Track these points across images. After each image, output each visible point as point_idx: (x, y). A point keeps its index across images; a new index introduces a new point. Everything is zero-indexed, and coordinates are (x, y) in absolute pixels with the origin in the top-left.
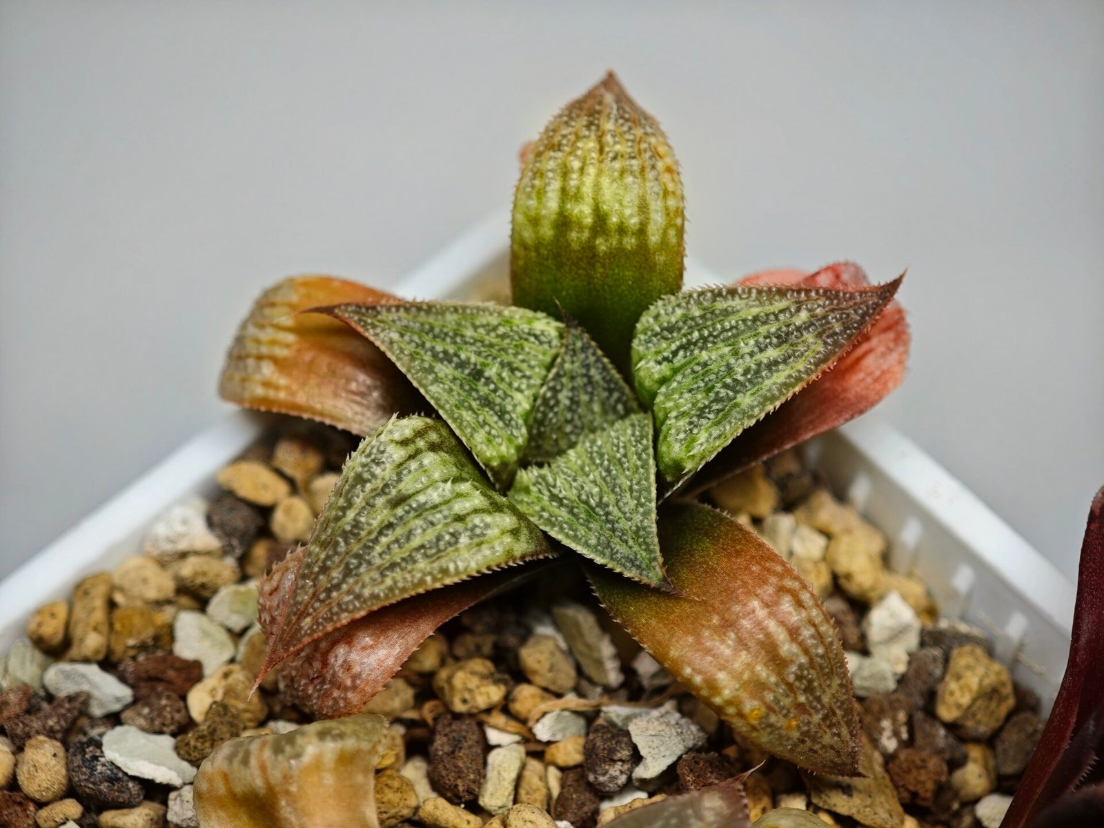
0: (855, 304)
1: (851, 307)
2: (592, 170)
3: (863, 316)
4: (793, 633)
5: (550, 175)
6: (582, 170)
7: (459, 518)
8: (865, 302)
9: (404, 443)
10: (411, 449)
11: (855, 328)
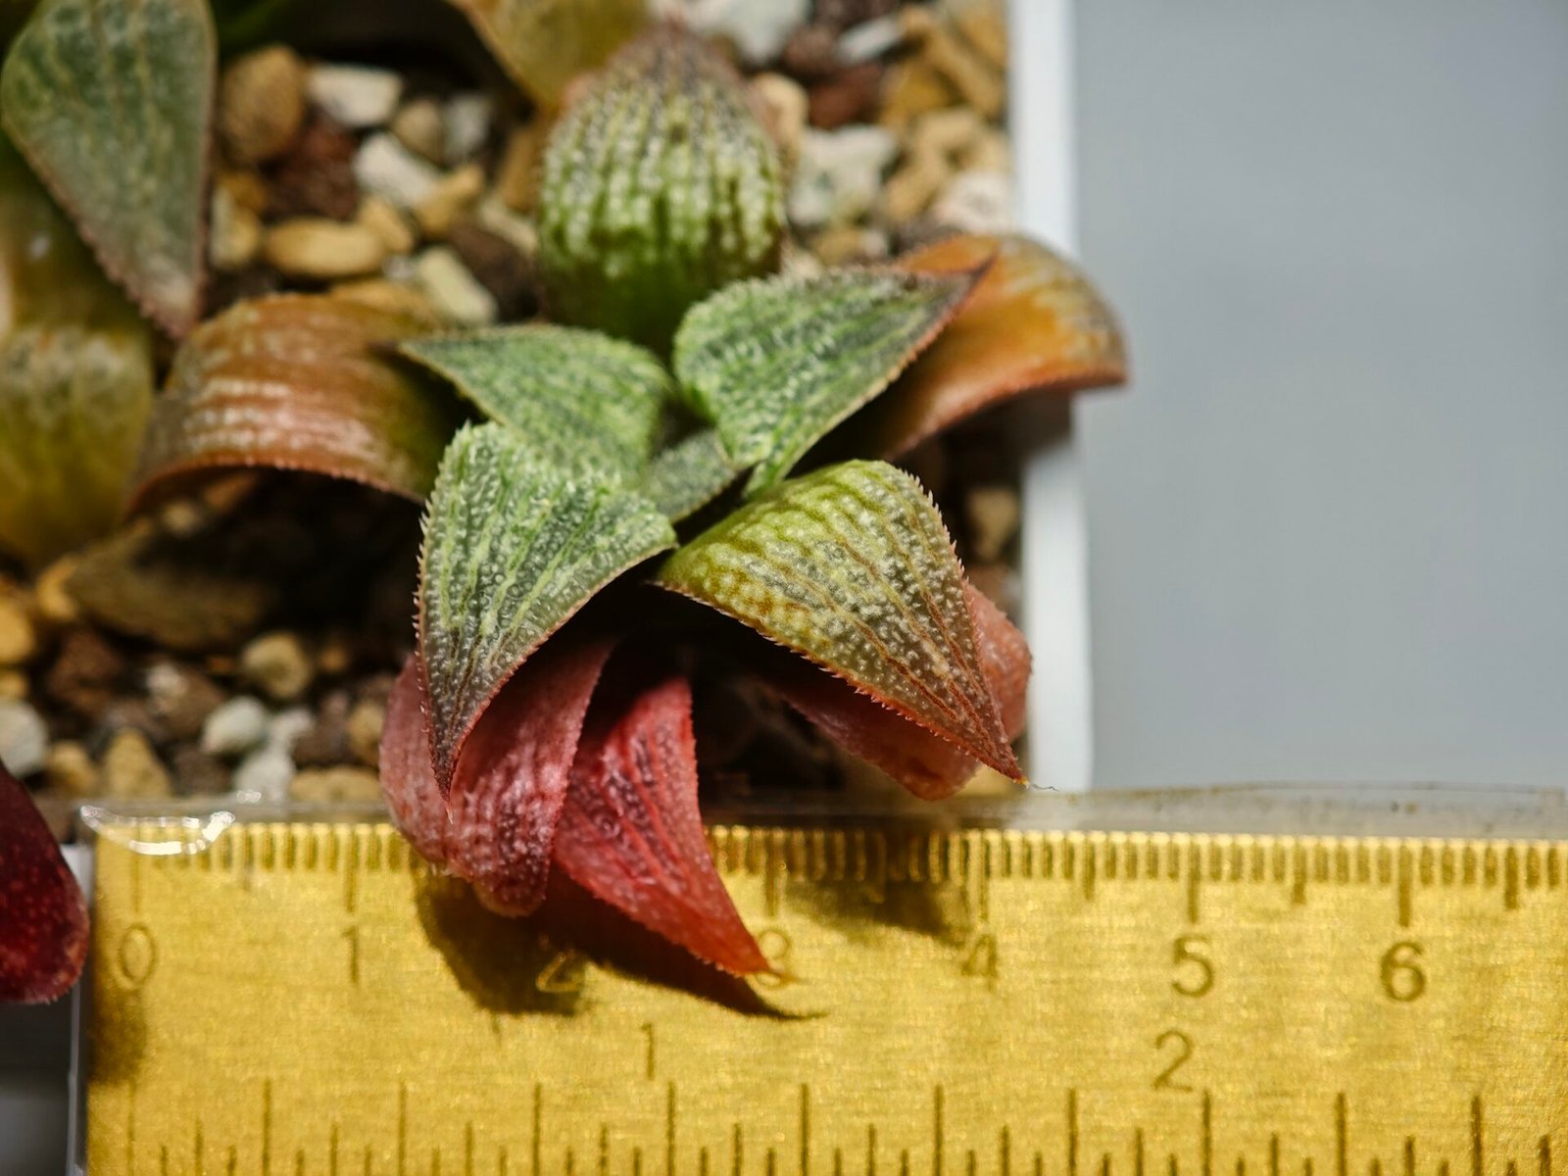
0: (458, 708)
1: (459, 701)
2: (840, 526)
3: (439, 708)
4: (221, 402)
5: (880, 493)
6: (851, 518)
7: (607, 171)
8: (452, 724)
9: (733, 186)
10: (723, 188)
11: (434, 688)
